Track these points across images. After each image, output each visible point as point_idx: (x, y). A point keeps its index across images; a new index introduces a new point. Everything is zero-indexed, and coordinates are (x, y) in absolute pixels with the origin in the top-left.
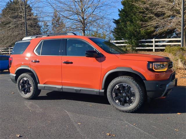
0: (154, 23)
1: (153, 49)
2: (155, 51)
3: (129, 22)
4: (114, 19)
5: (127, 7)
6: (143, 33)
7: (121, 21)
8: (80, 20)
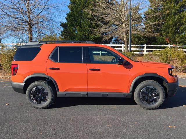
0: (102, 30)
1: (100, 53)
2: (102, 55)
3: (78, 27)
4: (61, 23)
5: (75, 12)
6: (92, 38)
7: (69, 25)
8: (26, 20)
